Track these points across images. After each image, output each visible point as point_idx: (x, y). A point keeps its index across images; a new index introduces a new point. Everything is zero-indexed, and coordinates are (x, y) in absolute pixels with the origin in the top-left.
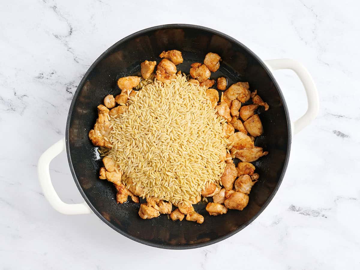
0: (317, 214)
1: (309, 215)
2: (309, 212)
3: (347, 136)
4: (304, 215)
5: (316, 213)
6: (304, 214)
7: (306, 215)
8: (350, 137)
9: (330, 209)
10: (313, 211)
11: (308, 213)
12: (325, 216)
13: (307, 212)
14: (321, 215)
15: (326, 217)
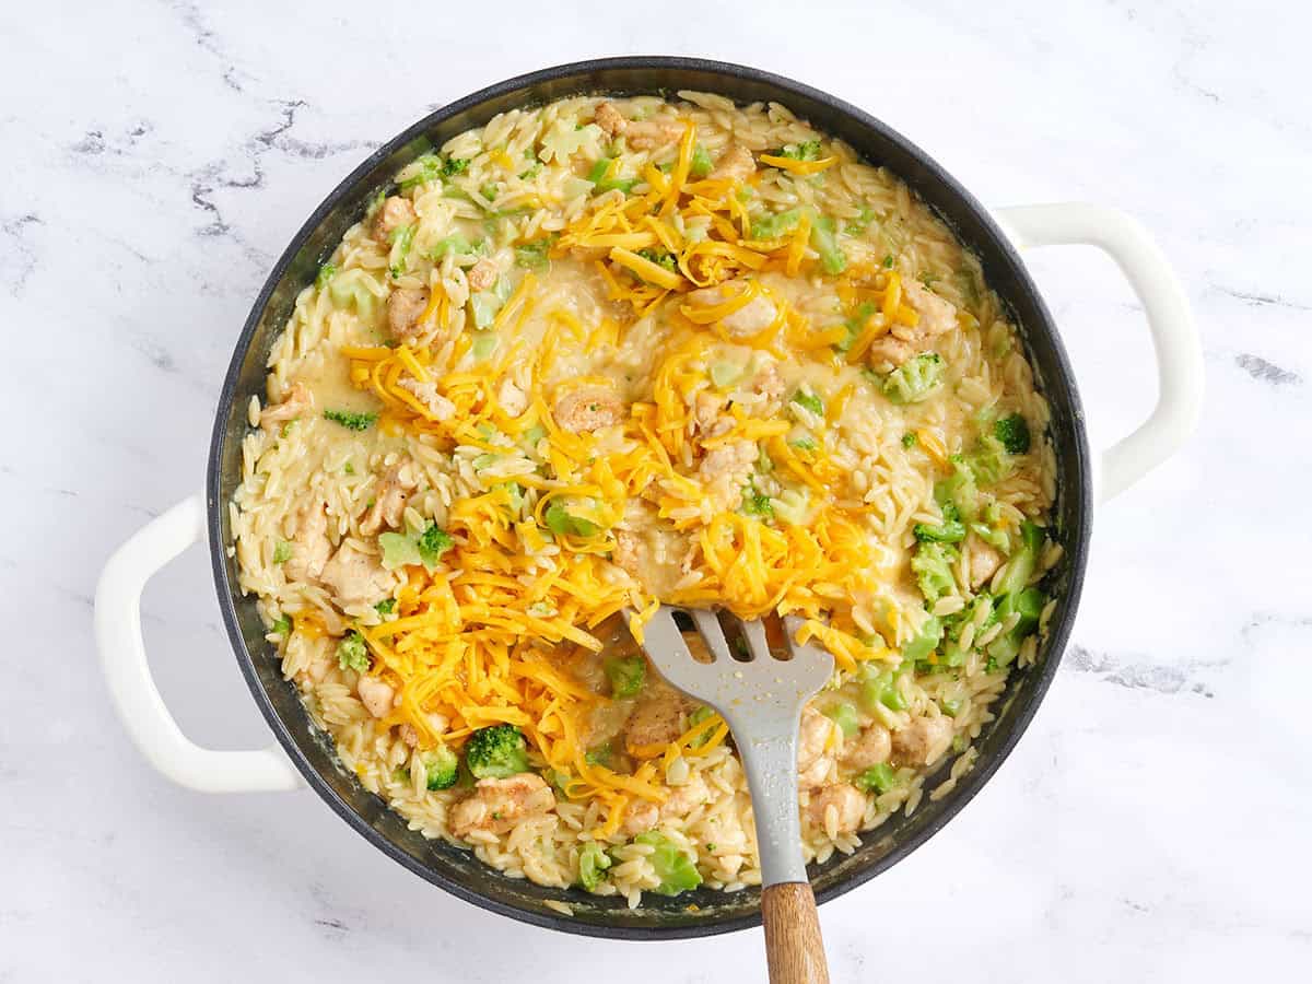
0: (1174, 684)
1: (1143, 686)
2: (1144, 676)
3: (1292, 377)
4: (1124, 685)
5: (1170, 679)
6: (1122, 682)
7: (1132, 687)
8: (1301, 381)
9: (1225, 663)
10: (1159, 668)
11: (1141, 678)
12: (1206, 690)
13: (1137, 676)
14: (1189, 685)
15: (1210, 695)
